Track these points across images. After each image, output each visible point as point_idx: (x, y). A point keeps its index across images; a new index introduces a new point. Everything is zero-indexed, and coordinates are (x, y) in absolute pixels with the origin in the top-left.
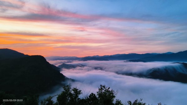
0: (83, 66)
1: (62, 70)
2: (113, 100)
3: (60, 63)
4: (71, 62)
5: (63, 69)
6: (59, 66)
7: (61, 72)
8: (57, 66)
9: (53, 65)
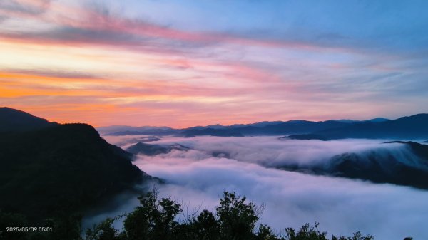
0: (184, 148)
1: (136, 158)
2: (253, 225)
3: (131, 142)
4: (157, 140)
5: (139, 155)
6: (130, 148)
7: (133, 163)
8: (124, 148)
9: (114, 146)
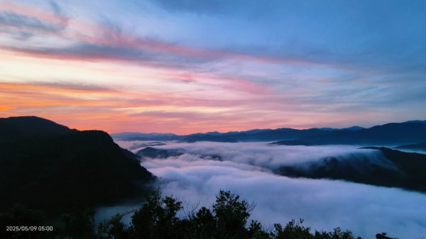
1: (145, 160)
2: (245, 221)
3: (141, 146)
6: (139, 152)
8: (134, 151)
9: (126, 150)
